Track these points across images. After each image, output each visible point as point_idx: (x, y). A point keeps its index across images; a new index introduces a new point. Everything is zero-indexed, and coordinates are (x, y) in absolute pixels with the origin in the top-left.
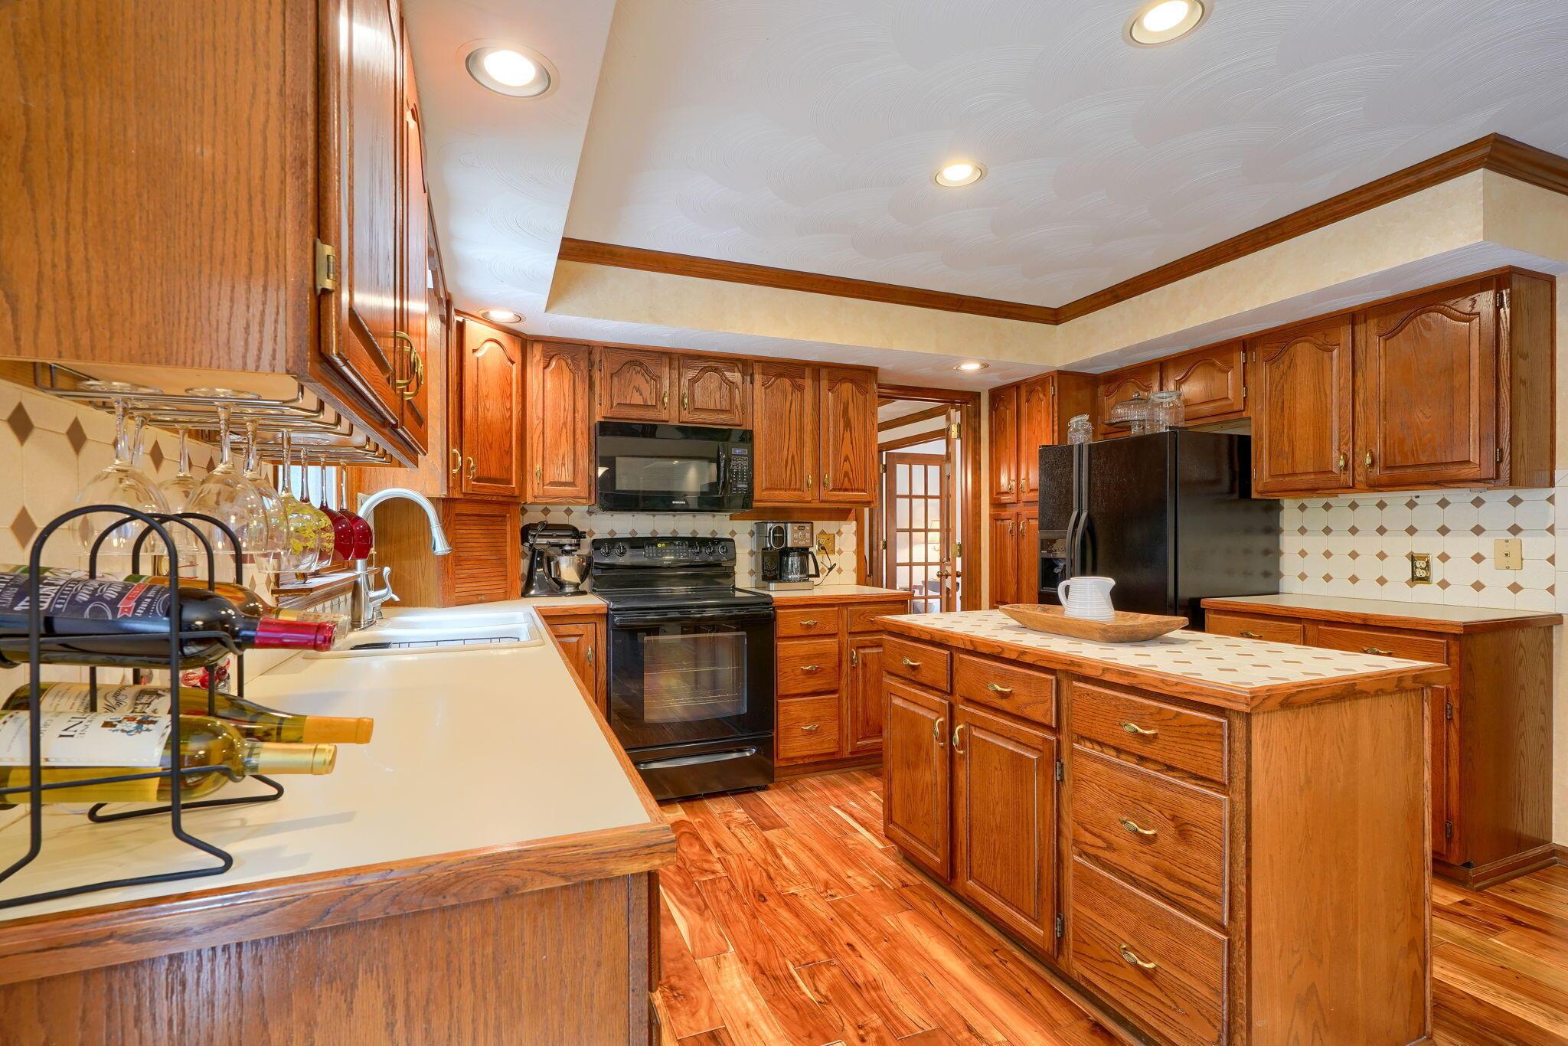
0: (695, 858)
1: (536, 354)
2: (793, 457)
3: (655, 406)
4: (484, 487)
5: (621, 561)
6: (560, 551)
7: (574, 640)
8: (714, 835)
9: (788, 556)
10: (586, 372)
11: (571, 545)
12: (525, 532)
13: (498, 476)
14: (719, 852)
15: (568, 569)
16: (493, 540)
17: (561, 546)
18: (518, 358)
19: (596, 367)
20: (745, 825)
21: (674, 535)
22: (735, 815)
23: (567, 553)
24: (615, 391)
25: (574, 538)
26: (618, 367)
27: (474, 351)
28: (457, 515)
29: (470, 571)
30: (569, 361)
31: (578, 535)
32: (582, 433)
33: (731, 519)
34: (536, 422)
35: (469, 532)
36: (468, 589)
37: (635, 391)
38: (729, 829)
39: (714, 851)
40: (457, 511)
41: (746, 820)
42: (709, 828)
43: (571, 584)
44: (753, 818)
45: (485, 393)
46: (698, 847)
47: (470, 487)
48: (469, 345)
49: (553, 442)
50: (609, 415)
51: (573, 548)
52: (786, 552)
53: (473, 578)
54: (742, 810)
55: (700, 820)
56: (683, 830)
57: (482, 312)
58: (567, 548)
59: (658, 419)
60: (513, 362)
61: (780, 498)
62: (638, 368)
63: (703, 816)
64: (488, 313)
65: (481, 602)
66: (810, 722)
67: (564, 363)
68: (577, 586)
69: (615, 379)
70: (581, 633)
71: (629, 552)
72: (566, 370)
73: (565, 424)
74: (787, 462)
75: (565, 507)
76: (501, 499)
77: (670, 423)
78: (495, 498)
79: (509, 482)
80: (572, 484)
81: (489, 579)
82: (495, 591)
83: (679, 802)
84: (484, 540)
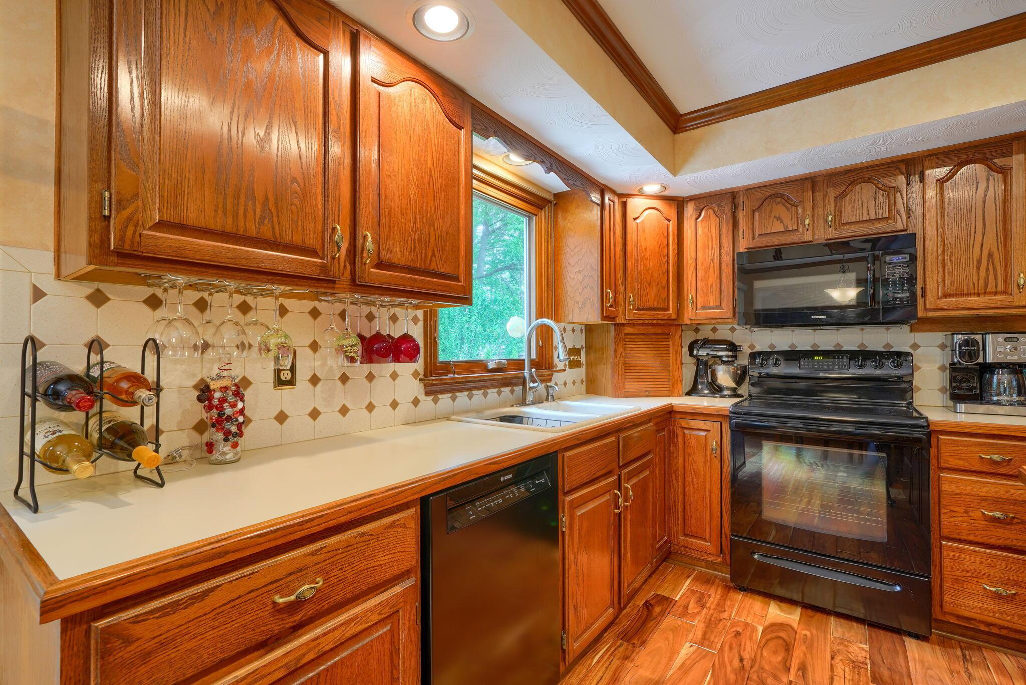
0: (767, 667)
1: (690, 210)
2: (990, 255)
3: (797, 230)
4: (643, 314)
5: (774, 371)
6: (719, 362)
7: (704, 434)
8: (809, 656)
9: (992, 373)
10: (730, 215)
11: (728, 357)
12: (691, 348)
13: (656, 305)
14: (797, 676)
15: (724, 376)
16: (657, 352)
17: (720, 357)
18: (673, 215)
19: (740, 208)
20: (856, 666)
21: (838, 348)
22: (853, 648)
23: (724, 362)
24: (757, 224)
25: (730, 351)
26: (757, 204)
27: (635, 219)
28: (625, 334)
29: (638, 374)
30: (716, 209)
31: (733, 348)
32: (727, 265)
33: (911, 331)
34: (690, 262)
35: (637, 346)
36: (637, 386)
37: (775, 219)
38: (832, 658)
39: (793, 671)
40: (626, 332)
41: (861, 659)
42: (810, 647)
43: (727, 388)
44: (873, 663)
45: (644, 247)
46: (779, 658)
47: (632, 315)
48: (631, 214)
49: (703, 275)
50: (750, 246)
51: (730, 359)
52: (988, 368)
53: (640, 379)
54: (866, 647)
55: (808, 633)
56: (782, 634)
57: (637, 189)
58: (725, 359)
59: (800, 241)
60: (669, 221)
61: (968, 305)
62: (779, 200)
63: (814, 632)
64: (642, 188)
65: (647, 396)
66: (999, 583)
67: (711, 212)
68: (734, 390)
69: (757, 214)
70: (708, 429)
71: (783, 363)
72: (713, 216)
73: (712, 260)
74: (979, 262)
75: (712, 326)
76: (660, 322)
77: (813, 243)
78: (655, 322)
79: (667, 309)
80: (720, 307)
81: (654, 380)
82: (659, 389)
83: (802, 607)
84: (651, 352)
